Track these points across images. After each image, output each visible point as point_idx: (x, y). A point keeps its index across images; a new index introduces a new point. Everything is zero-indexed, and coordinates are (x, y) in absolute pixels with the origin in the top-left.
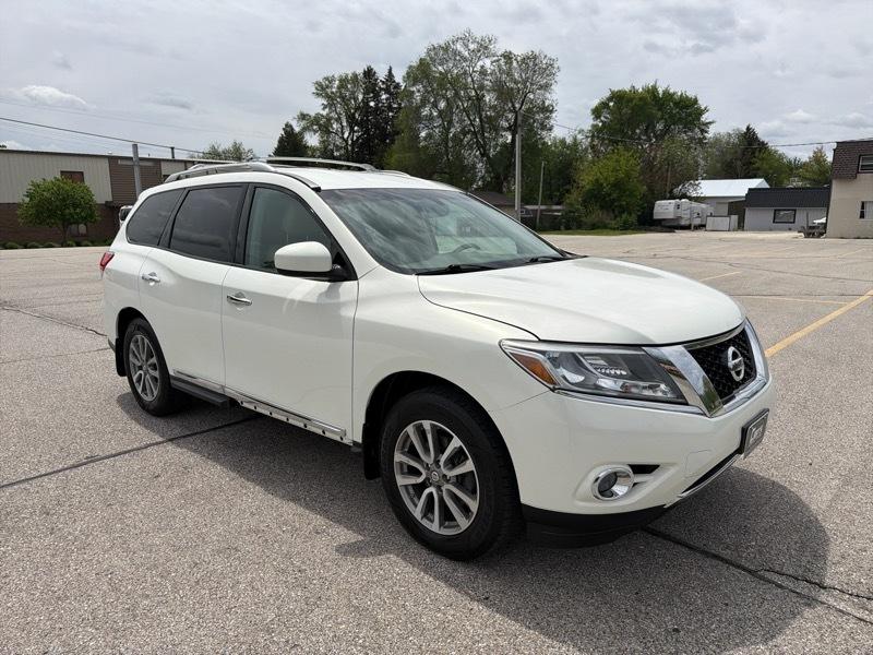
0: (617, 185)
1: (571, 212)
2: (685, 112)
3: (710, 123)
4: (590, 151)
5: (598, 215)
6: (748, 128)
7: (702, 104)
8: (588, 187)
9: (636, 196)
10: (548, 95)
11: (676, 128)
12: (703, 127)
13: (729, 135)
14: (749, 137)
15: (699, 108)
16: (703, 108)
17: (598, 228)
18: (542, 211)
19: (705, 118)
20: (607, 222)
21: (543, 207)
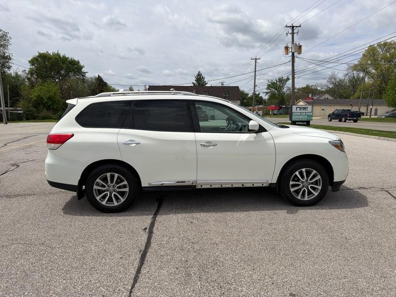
0: (50, 98)
1: (28, 111)
2: (74, 67)
3: (86, 72)
4: (26, 80)
5: (45, 112)
6: (99, 76)
7: (82, 64)
8: (35, 99)
9: (60, 104)
10: (6, 51)
11: (71, 74)
12: (83, 74)
13: (92, 78)
14: (99, 79)
15: (80, 66)
16: (82, 65)
17: (47, 119)
18: (11, 110)
19: (84, 70)
20: (51, 115)
21: (11, 108)
